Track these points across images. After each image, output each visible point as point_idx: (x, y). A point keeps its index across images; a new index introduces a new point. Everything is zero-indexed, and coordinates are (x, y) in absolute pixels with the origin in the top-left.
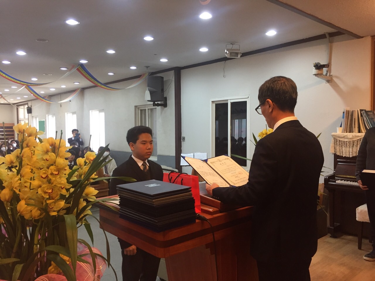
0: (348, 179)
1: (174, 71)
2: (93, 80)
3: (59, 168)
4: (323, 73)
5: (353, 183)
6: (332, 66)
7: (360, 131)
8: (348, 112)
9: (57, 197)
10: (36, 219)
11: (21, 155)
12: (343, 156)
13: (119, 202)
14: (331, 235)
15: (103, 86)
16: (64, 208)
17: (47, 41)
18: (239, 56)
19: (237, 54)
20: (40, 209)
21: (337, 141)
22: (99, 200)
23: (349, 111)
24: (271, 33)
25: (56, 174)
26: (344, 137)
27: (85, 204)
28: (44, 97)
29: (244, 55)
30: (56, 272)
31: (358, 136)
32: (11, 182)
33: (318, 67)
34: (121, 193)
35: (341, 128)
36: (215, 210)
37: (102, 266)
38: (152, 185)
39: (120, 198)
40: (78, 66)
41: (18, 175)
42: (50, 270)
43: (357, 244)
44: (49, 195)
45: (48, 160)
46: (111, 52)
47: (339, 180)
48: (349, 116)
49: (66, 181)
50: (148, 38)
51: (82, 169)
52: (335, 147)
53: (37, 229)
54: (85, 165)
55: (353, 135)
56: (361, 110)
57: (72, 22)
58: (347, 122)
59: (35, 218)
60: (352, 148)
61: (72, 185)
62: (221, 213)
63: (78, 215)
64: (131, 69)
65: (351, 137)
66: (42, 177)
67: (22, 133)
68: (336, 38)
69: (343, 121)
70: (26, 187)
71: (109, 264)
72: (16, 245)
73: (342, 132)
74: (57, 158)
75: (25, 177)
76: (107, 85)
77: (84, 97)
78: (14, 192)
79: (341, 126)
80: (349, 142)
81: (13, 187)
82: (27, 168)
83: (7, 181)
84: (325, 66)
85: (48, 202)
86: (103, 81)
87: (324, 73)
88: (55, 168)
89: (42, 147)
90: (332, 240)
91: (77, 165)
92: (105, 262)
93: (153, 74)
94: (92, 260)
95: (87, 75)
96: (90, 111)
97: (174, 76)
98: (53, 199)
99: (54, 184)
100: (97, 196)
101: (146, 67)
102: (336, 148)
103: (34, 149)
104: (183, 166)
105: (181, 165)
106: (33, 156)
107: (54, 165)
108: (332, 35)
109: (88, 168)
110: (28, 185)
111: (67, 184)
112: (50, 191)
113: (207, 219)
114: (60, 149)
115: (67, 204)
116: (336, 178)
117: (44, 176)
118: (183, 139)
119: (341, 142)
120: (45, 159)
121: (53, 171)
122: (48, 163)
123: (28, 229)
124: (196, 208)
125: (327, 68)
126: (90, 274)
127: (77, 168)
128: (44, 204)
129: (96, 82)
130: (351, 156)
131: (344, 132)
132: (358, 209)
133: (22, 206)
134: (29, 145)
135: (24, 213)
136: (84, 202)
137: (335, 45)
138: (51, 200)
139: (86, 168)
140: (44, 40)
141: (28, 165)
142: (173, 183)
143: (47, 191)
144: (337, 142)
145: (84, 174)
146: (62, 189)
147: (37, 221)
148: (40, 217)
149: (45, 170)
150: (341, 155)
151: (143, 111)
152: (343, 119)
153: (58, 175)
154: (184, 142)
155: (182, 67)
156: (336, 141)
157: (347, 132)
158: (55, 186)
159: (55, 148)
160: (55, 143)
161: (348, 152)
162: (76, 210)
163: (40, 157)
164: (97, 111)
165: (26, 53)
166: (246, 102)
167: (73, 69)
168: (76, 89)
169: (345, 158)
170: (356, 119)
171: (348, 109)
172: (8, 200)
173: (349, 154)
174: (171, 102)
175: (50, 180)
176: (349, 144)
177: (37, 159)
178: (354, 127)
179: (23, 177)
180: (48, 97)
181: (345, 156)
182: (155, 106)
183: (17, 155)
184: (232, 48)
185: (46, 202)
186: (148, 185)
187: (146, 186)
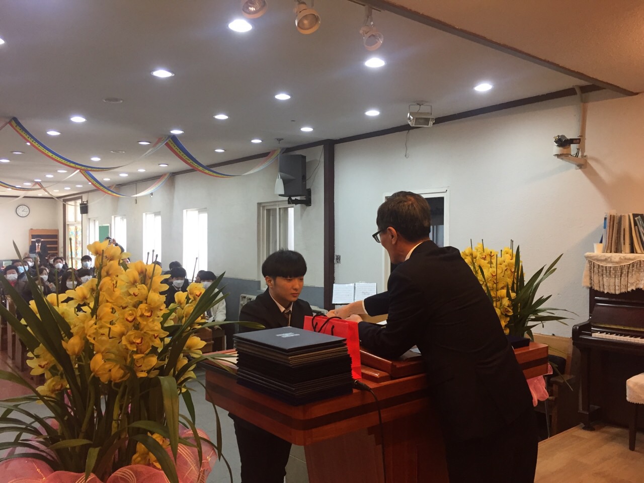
0: (613, 331)
1: (324, 147)
2: (190, 161)
3: (152, 306)
4: (570, 151)
5: (621, 337)
6: (586, 141)
7: (633, 250)
8: (612, 218)
9: (147, 349)
10: (117, 381)
11: (99, 288)
12: (603, 292)
13: (237, 360)
14: (584, 426)
15: (207, 171)
16: (156, 367)
17: (121, 101)
18: (431, 123)
20: (123, 368)
21: (594, 266)
22: (208, 355)
23: (614, 217)
24: (484, 87)
25: (147, 316)
26: (606, 260)
27: (186, 361)
28: (109, 187)
29: (439, 120)
30: (143, 462)
31: (630, 259)
32: (84, 327)
33: (563, 142)
34: (241, 346)
35: (602, 245)
36: (384, 375)
37: (210, 457)
38: (286, 335)
39: (238, 353)
40: (168, 138)
41: (92, 317)
42: (134, 460)
44: (137, 347)
45: (137, 296)
46: (222, 117)
47: (597, 331)
48: (614, 224)
49: (160, 326)
50: (282, 97)
51: (183, 309)
52: (591, 277)
53: (118, 397)
54: (187, 303)
55: (622, 257)
56: (635, 215)
57: (162, 73)
58: (611, 234)
60: (619, 278)
61: (168, 333)
62: (392, 379)
64: (253, 143)
65: (617, 260)
66: (127, 320)
67: (99, 255)
68: (592, 94)
69: (605, 233)
70: (103, 334)
71: (220, 454)
72: (86, 420)
73: (603, 252)
74: (149, 292)
75: (103, 320)
76: (211, 169)
77: (174, 188)
78: (87, 341)
79: (601, 242)
80: (615, 268)
81: (86, 335)
82: (106, 306)
83: (77, 324)
84: (574, 142)
85: (136, 357)
86: (205, 162)
87: (573, 152)
88: (147, 307)
89: (128, 276)
90: (586, 434)
91: (176, 303)
92: (213, 449)
93: (288, 150)
95: (181, 154)
96: (185, 211)
97: (323, 154)
98: (142, 352)
99: (145, 330)
100: (204, 350)
101: (277, 139)
102: (592, 279)
103: (117, 278)
104: (337, 304)
105: (333, 303)
106: (115, 289)
107: (145, 302)
108: (584, 89)
109: (193, 308)
111: (162, 331)
112: (139, 341)
113: (371, 389)
114: (154, 278)
115: (160, 361)
116: (592, 329)
117: (130, 319)
118: (337, 259)
119: (601, 268)
120: (132, 293)
121: (144, 312)
122: (136, 299)
124: (353, 372)
125: (577, 144)
126: (193, 467)
127: (175, 307)
128: (129, 360)
129: (196, 164)
130: (618, 292)
131: (607, 252)
132: (629, 381)
133: (98, 362)
134: (110, 273)
135: (101, 373)
136: (185, 359)
137: (590, 105)
138: (139, 354)
139: (189, 306)
140: (117, 100)
141: (107, 301)
142: (319, 332)
143: (134, 341)
144: (595, 268)
145: (186, 316)
146: (155, 338)
147: (118, 385)
148: (122, 380)
149: (131, 310)
150: (602, 290)
151: (271, 212)
152: (604, 230)
153: (150, 317)
154: (340, 264)
155: (336, 140)
156: (592, 267)
157: (611, 252)
158: (146, 334)
159: (145, 277)
160: (146, 270)
162: (172, 370)
163: (124, 290)
164: (196, 210)
165: (85, 119)
166: (442, 199)
167: (160, 144)
168: (161, 174)
169: (608, 295)
170: (626, 229)
171: (613, 212)
172: (78, 352)
173: (615, 290)
174: (319, 197)
175: (138, 325)
176: (614, 272)
177: (120, 294)
178: (622, 244)
179: (101, 319)
180: (115, 187)
181: (608, 293)
182: (291, 204)
183: (91, 287)
184: (419, 111)
185: (133, 358)
186: (280, 335)
187: (278, 335)
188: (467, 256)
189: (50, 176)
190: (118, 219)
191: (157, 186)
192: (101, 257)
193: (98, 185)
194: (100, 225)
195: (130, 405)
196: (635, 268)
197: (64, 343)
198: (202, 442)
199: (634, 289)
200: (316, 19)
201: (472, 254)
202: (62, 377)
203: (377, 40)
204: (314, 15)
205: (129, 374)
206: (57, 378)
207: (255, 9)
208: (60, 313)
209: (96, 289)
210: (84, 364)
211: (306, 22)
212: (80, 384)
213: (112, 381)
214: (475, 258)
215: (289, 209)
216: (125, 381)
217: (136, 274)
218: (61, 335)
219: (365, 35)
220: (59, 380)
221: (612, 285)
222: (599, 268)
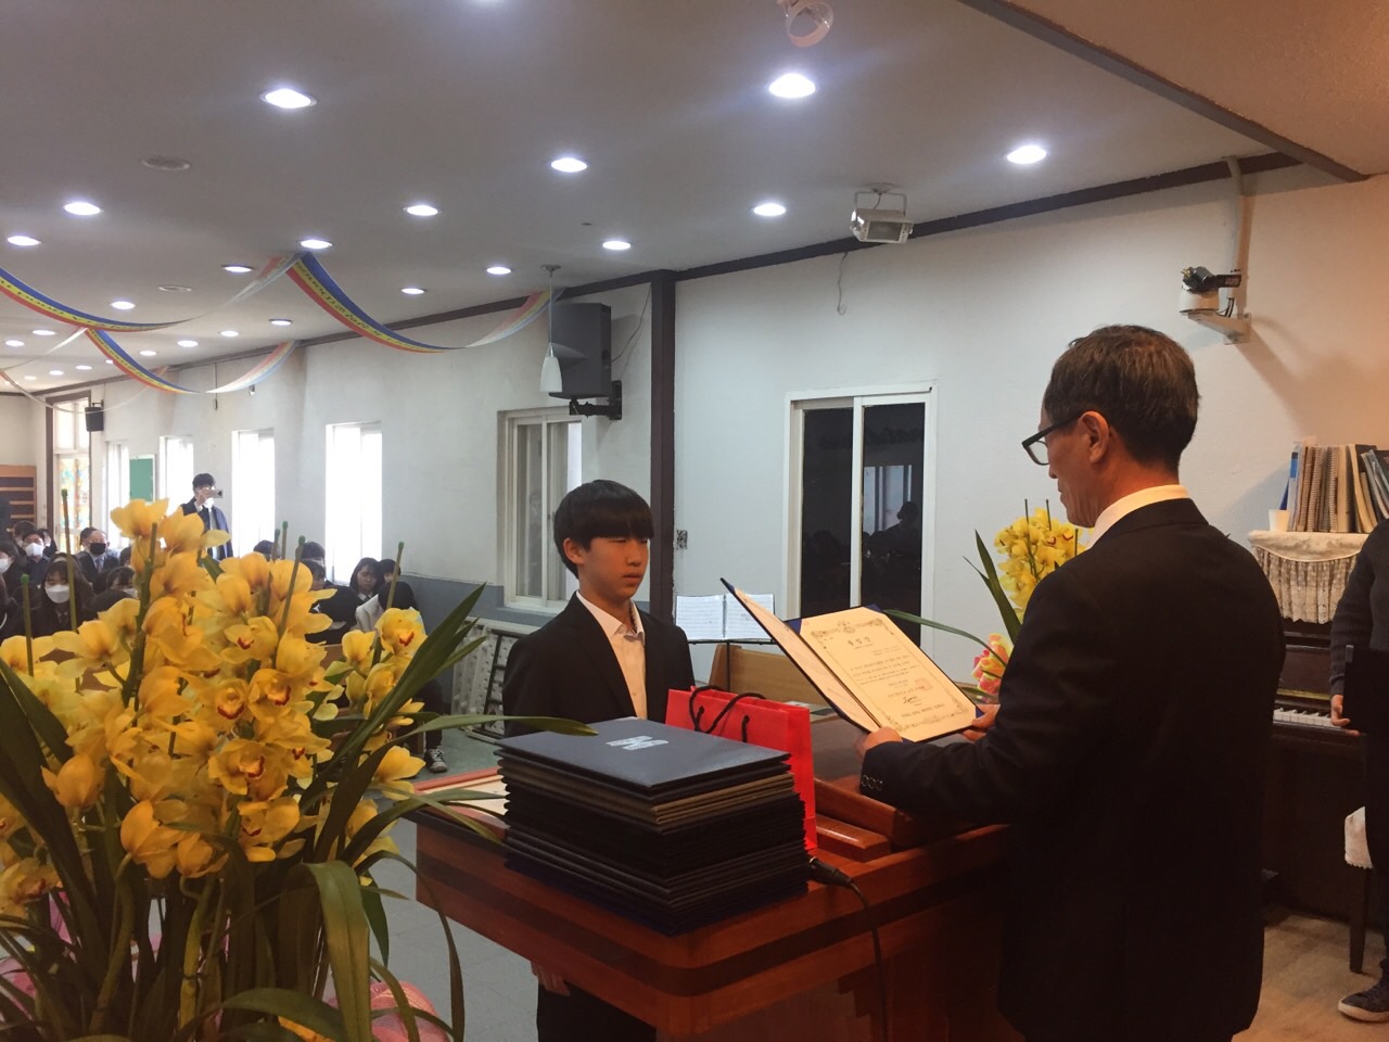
0: (1314, 706)
1: (652, 286)
2: (346, 312)
3: (289, 676)
4: (1218, 301)
6: (1249, 281)
7: (1354, 526)
8: (1310, 454)
9: (275, 789)
10: (196, 875)
11: (141, 627)
12: (1290, 619)
13: (506, 806)
15: (384, 337)
17: (187, 166)
18: (904, 235)
19: (895, 229)
20: (210, 838)
21: (1269, 561)
23: (1314, 451)
24: (1028, 154)
25: (278, 703)
26: (1296, 548)
27: (373, 812)
28: (155, 370)
29: (922, 230)
31: (1350, 546)
32: (102, 731)
33: (1201, 283)
34: (516, 772)
35: (1287, 515)
36: (876, 842)
38: (635, 743)
39: (507, 789)
40: (294, 259)
41: (126, 704)
43: (1346, 950)
44: (248, 784)
45: (248, 647)
46: (422, 210)
48: (1314, 467)
49: (307, 724)
50: (569, 165)
51: (365, 677)
53: (195, 915)
54: (376, 660)
55: (1334, 542)
56: (1361, 449)
57: (287, 99)
58: (1306, 489)
59: (191, 873)
60: (1327, 589)
61: (328, 742)
62: (895, 849)
64: (490, 275)
65: (1323, 547)
66: (222, 712)
67: (145, 537)
68: (1266, 177)
69: (1293, 487)
70: (155, 747)
72: (110, 978)
73: (1290, 529)
74: (280, 636)
75: (156, 713)
76: (396, 332)
77: (305, 373)
78: (113, 770)
79: (1284, 507)
80: (1318, 567)
81: (110, 753)
82: (165, 676)
83: (83, 724)
84: (1226, 283)
85: (245, 810)
86: (380, 319)
87: (1223, 306)
89: (221, 593)
91: (345, 660)
93: (569, 292)
95: (326, 295)
96: (329, 427)
97: (650, 299)
98: (261, 797)
101: (548, 267)
103: (194, 601)
106: (189, 630)
107: (272, 664)
108: (1250, 165)
110: (162, 739)
111: (315, 737)
112: (253, 768)
113: (851, 880)
114: (294, 598)
115: (308, 813)
117: (230, 708)
118: (680, 539)
119: (1284, 565)
120: (234, 639)
121: (266, 691)
122: (244, 657)
125: (1231, 289)
127: (341, 671)
128: (226, 816)
129: (359, 321)
130: (1322, 620)
131: (1297, 530)
132: (1352, 818)
133: (140, 825)
134: (175, 586)
135: (148, 853)
136: (371, 807)
137: (1263, 204)
138: (253, 802)
139: (379, 670)
140: (176, 162)
141: (167, 662)
142: (708, 732)
143: (241, 768)
144: (1272, 566)
145: (373, 696)
146: (297, 757)
147: (196, 884)
148: (207, 870)
149: (233, 685)
151: (529, 432)
152: (1291, 478)
153: (284, 703)
154: (685, 551)
155: (681, 272)
156: (1266, 563)
157: (1305, 530)
158: (271, 749)
159: (266, 598)
160: (271, 576)
161: (1313, 602)
163: (213, 630)
165: (101, 208)
166: (921, 407)
167: (275, 271)
168: (274, 344)
169: (1301, 625)
170: (1340, 479)
171: (1311, 442)
172: (87, 800)
173: (1317, 614)
174: (639, 399)
175: (251, 724)
176: (1314, 574)
177: (203, 641)
178: (1332, 512)
179: (149, 710)
180: (168, 371)
181: (1300, 621)
182: (575, 414)
183: (123, 624)
184: (878, 208)
185: (238, 811)
186: (619, 743)
187: (612, 744)
188: (1017, 538)
189: (14, 343)
190: (174, 443)
191: (265, 370)
192: (148, 543)
193: (127, 365)
194: (134, 458)
195: (227, 937)
197: (48, 777)
198: (419, 1021)
201: (1027, 535)
202: (43, 861)
203: (816, 22)
205: (227, 856)
206: (30, 864)
208: (36, 692)
209: (135, 627)
210: (103, 829)
212: (90, 876)
213: (180, 875)
214: (1035, 543)
215: (570, 425)
216: (217, 873)
217: (244, 588)
218: (39, 750)
219: (790, 8)
220: (35, 868)
221: (1310, 604)
222: (1280, 565)
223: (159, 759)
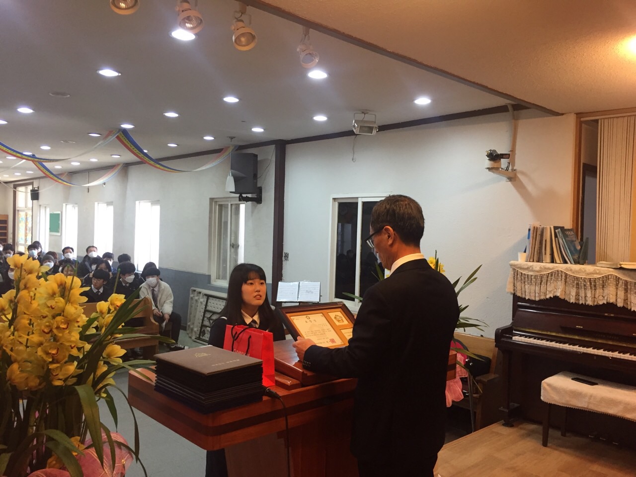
1: (275, 146)
2: (141, 155)
3: (68, 319)
4: (501, 165)
5: (539, 341)
6: (516, 155)
7: (553, 261)
8: (536, 230)
9: (64, 359)
11: (16, 301)
12: (525, 298)
14: (504, 422)
15: (158, 165)
16: (74, 375)
17: (69, 96)
18: (374, 132)
20: (39, 377)
21: (518, 274)
23: (537, 228)
24: (423, 101)
25: (64, 329)
26: (528, 269)
28: (60, 175)
29: (383, 128)
30: (58, 465)
31: (549, 269)
33: (494, 157)
35: (525, 255)
36: (295, 383)
37: (125, 460)
40: (118, 132)
41: (10, 328)
42: (50, 463)
43: (541, 437)
44: (53, 357)
45: (54, 308)
46: (172, 115)
47: (517, 335)
48: (537, 234)
49: (78, 336)
50: (231, 99)
51: (104, 318)
52: (514, 284)
54: (109, 312)
55: (542, 267)
56: (556, 228)
57: (108, 73)
58: (534, 244)
59: (32, 388)
60: (539, 286)
62: (303, 386)
63: (95, 384)
64: (205, 140)
65: (538, 269)
66: (44, 332)
67: (18, 268)
68: (524, 112)
69: (528, 243)
70: (21, 343)
71: (137, 459)
73: (526, 261)
74: (66, 305)
75: (20, 331)
77: (127, 179)
78: (4, 351)
79: (525, 252)
80: (536, 277)
82: (24, 318)
84: (504, 157)
85: (52, 366)
86: (154, 156)
87: (504, 166)
88: (63, 319)
89: (47, 288)
90: (505, 430)
92: (131, 454)
94: (110, 451)
95: (132, 147)
96: (137, 202)
97: (275, 154)
98: (58, 362)
101: (230, 137)
102: (516, 285)
103: (36, 292)
105: (278, 300)
106: (33, 302)
107: (62, 314)
109: (112, 318)
110: (24, 340)
111: (80, 340)
112: (54, 352)
113: (280, 397)
114: (72, 291)
115: (78, 369)
116: (514, 332)
117: (46, 330)
118: (285, 257)
120: (49, 305)
121: (60, 324)
122: (53, 312)
123: (21, 402)
125: (507, 159)
126: (106, 471)
127: (96, 316)
129: (147, 159)
130: (537, 299)
131: (529, 261)
132: (544, 382)
133: (14, 371)
134: (28, 286)
135: (17, 381)
136: (104, 366)
137: (522, 124)
138: (55, 363)
139: (109, 317)
140: (64, 94)
141: (25, 313)
143: (50, 352)
144: (518, 276)
145: (105, 326)
146: (72, 348)
148: (38, 388)
149: (49, 322)
150: (523, 296)
151: (223, 208)
152: (527, 240)
153: (66, 329)
154: (288, 262)
155: (288, 141)
156: (516, 274)
157: (533, 261)
158: (62, 345)
159: (63, 289)
160: (66, 282)
161: (534, 292)
162: (92, 376)
163: (42, 302)
164: (150, 202)
165: (33, 110)
167: (110, 137)
168: (114, 164)
169: (529, 301)
170: (547, 240)
171: (537, 224)
173: (535, 296)
174: (269, 195)
175: (55, 336)
176: (534, 280)
177: (38, 306)
178: (544, 254)
179: (18, 330)
180: (67, 175)
181: (529, 299)
182: (241, 201)
183: (10, 299)
184: (364, 120)
185: (49, 367)
190: (70, 207)
191: (109, 176)
192: (19, 270)
194: (52, 213)
196: (553, 277)
199: (552, 297)
200: (253, 37)
203: (313, 58)
204: (251, 34)
205: (45, 383)
207: (192, 26)
211: (243, 39)
215: (240, 205)
216: (41, 389)
217: (55, 286)
219: (302, 53)
221: (532, 292)
222: (522, 275)
223: (22, 348)
